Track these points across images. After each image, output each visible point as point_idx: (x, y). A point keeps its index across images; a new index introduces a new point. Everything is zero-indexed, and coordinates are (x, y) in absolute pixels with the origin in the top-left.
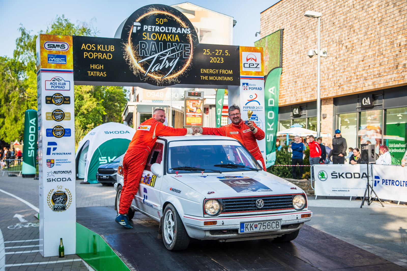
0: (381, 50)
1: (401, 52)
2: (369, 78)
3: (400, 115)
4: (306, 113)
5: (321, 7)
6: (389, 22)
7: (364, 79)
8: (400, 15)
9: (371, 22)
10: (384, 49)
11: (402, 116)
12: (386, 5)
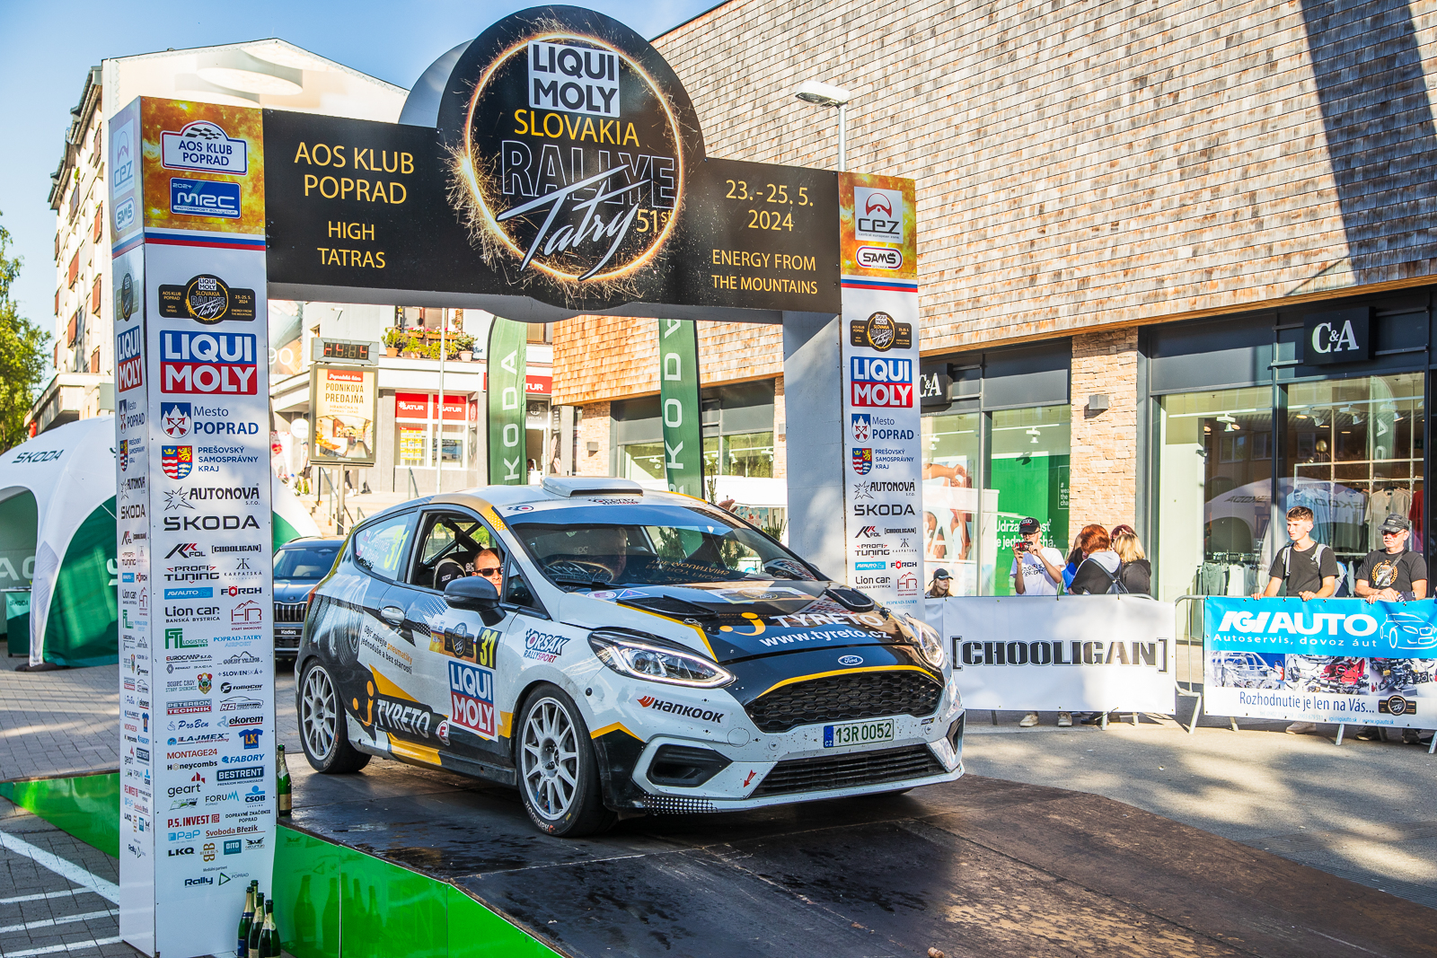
0: (981, 225)
1: (1047, 234)
2: (939, 310)
3: (1033, 430)
4: (721, 422)
5: (775, 78)
6: (1005, 137)
7: (924, 314)
8: (1041, 118)
9: (945, 134)
10: (991, 221)
11: (1038, 433)
12: (996, 83)
